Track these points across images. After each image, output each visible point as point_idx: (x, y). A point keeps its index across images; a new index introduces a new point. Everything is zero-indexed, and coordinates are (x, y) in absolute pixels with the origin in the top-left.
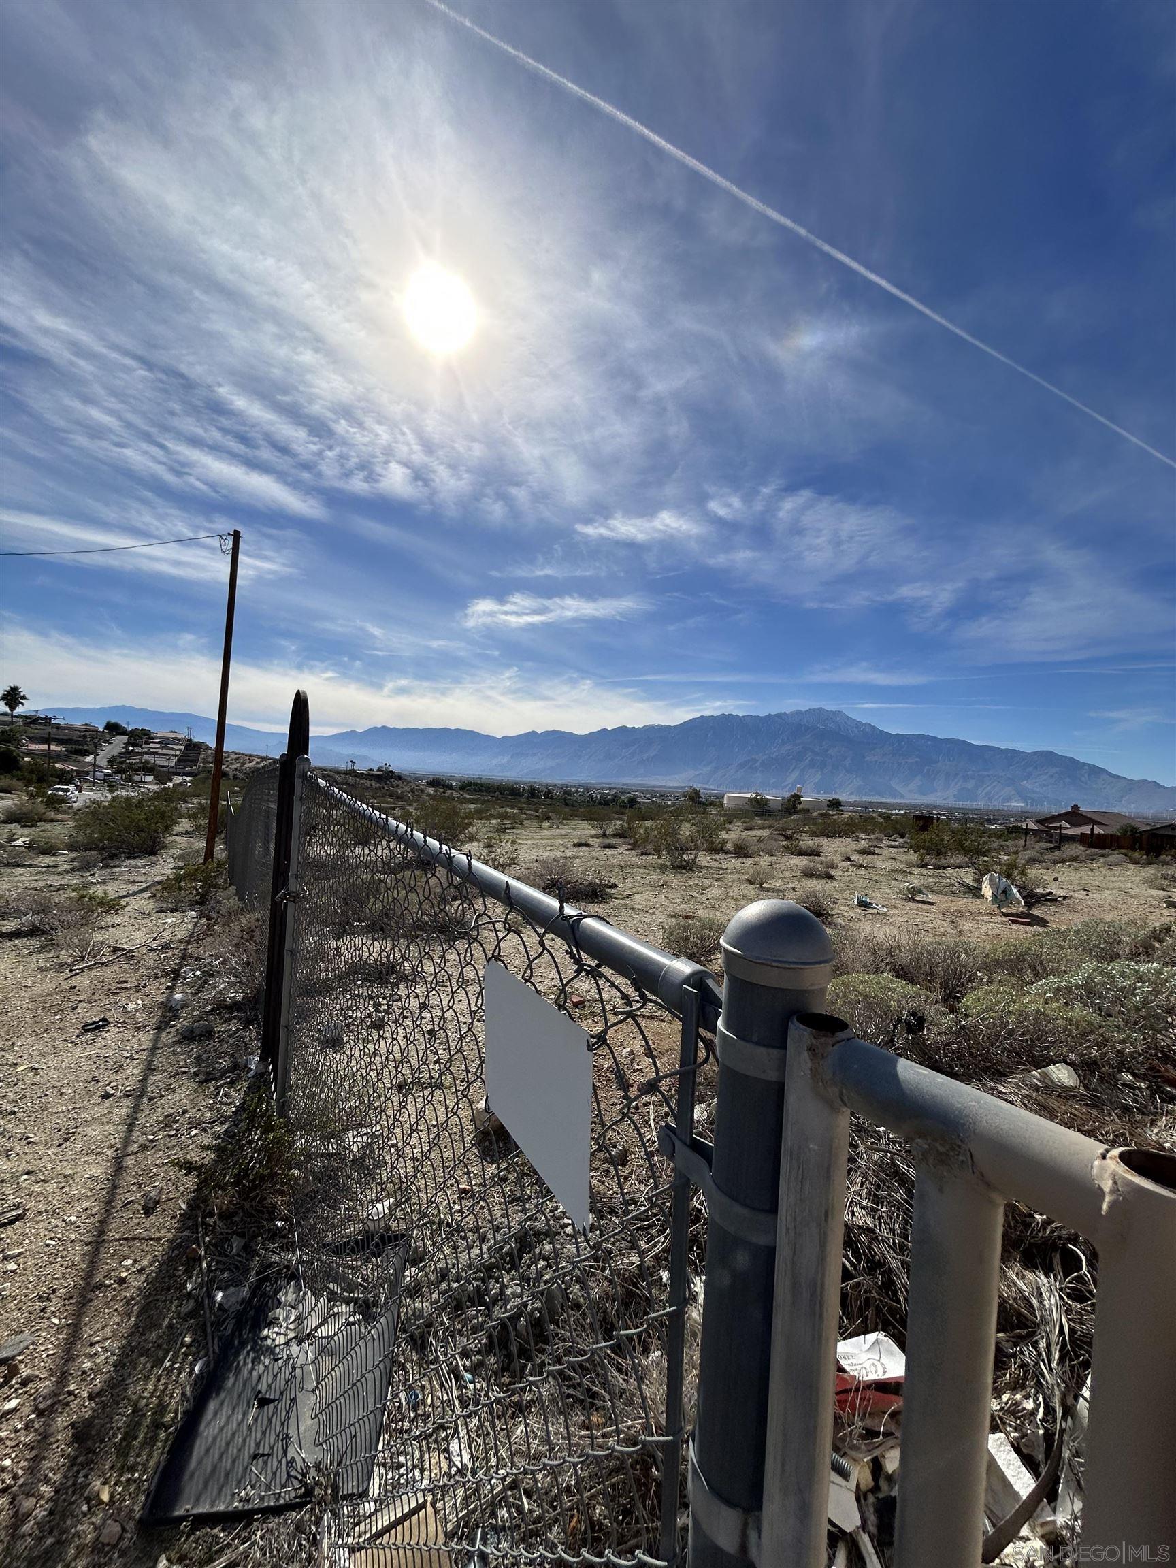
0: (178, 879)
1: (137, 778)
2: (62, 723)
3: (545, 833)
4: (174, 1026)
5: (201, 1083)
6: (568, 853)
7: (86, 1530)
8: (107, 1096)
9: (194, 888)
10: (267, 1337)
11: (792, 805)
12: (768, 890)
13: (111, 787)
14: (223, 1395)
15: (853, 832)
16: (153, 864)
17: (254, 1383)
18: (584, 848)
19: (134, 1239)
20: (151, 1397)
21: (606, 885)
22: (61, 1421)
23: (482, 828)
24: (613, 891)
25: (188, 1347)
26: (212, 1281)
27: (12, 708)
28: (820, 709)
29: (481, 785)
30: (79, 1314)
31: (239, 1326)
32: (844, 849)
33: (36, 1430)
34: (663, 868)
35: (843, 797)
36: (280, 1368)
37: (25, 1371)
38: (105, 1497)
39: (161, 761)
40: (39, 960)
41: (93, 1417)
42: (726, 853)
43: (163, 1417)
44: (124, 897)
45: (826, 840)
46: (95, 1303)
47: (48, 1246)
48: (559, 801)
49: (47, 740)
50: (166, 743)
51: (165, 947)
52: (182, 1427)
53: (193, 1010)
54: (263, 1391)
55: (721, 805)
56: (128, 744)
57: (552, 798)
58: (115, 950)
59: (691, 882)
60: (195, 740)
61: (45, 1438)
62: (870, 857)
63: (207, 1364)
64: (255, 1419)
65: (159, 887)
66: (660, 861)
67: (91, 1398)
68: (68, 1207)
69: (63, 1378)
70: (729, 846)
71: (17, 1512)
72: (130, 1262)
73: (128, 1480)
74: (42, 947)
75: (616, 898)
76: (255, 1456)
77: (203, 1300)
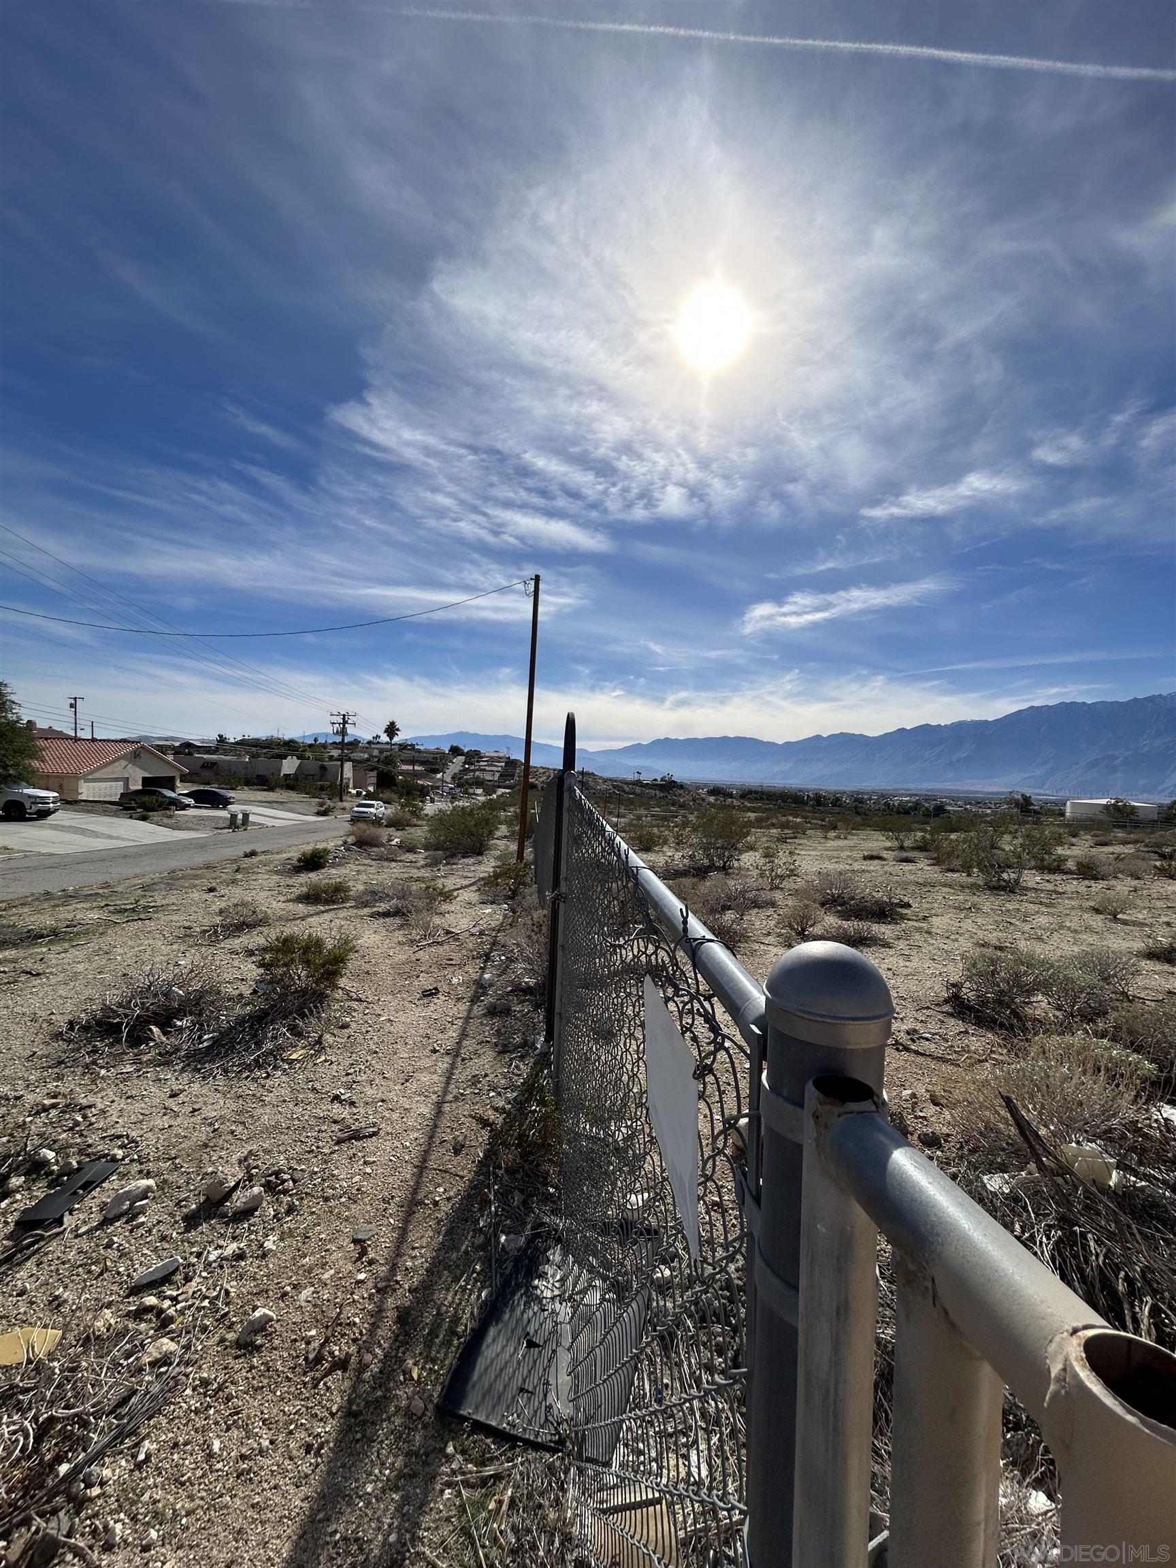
0: (496, 876)
1: (471, 791)
2: (422, 748)
3: (831, 844)
4: (483, 1001)
5: (500, 1053)
6: (856, 866)
7: (402, 1394)
8: (434, 1051)
9: (507, 884)
10: (537, 1287)
12: (1125, 923)
13: (454, 798)
14: (500, 1326)
16: (480, 863)
17: (524, 1324)
18: (876, 862)
19: (445, 1172)
20: (450, 1307)
21: (897, 904)
22: (390, 1302)
23: (759, 836)
24: (906, 911)
25: (478, 1274)
26: (497, 1224)
27: (391, 739)
29: (763, 793)
30: (406, 1221)
31: (516, 1269)
33: (375, 1303)
34: (974, 888)
36: (546, 1319)
37: (371, 1255)
38: (415, 1376)
39: (488, 777)
40: (399, 936)
41: (410, 1307)
42: (1066, 873)
43: (457, 1327)
44: (458, 889)
46: (417, 1215)
47: (391, 1161)
48: (849, 809)
49: (413, 762)
50: (492, 761)
51: (482, 933)
52: (469, 1341)
53: (496, 990)
54: (531, 1334)
55: (1062, 814)
56: (465, 763)
57: (840, 806)
58: (448, 932)
59: (1010, 906)
60: (513, 757)
61: (380, 1311)
63: (490, 1295)
64: (524, 1357)
65: (482, 883)
66: (970, 880)
67: (410, 1291)
68: (405, 1134)
69: (394, 1268)
70: (1071, 865)
71: (361, 1360)
72: (441, 1190)
73: (430, 1369)
74: (402, 926)
75: (909, 920)
76: (522, 1390)
77: (490, 1239)
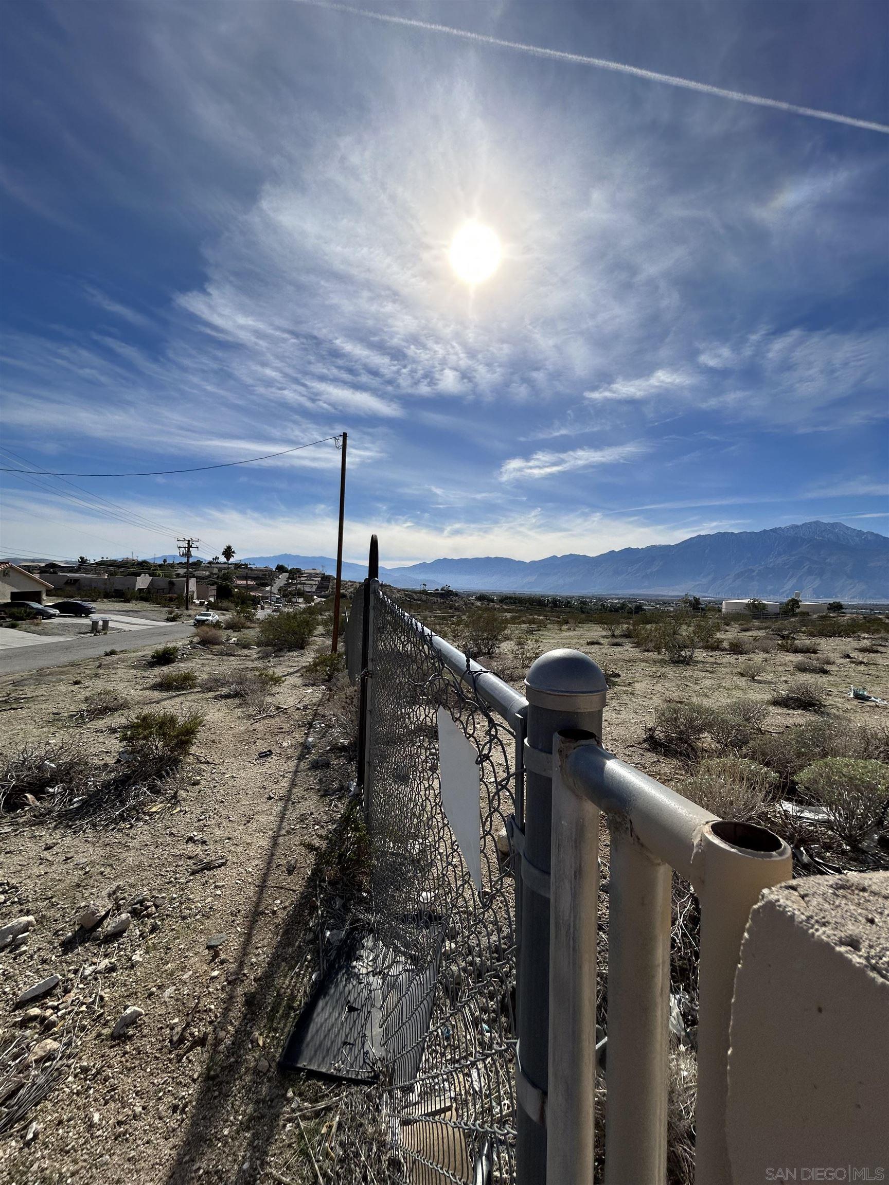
0: (316, 664)
1: (294, 600)
2: (253, 567)
3: (564, 634)
4: (308, 758)
5: (322, 796)
7: (250, 1058)
8: (270, 798)
9: (325, 671)
10: (355, 967)
11: (791, 608)
12: (759, 682)
14: (327, 998)
15: (854, 632)
16: (302, 655)
17: (346, 994)
18: (596, 646)
19: (281, 888)
20: (287, 988)
21: (610, 675)
22: (240, 990)
23: (513, 630)
24: (617, 680)
25: (309, 962)
26: (324, 923)
27: (228, 559)
28: (817, 523)
29: (516, 598)
30: (251, 928)
31: (338, 956)
32: (843, 647)
33: (227, 992)
34: (663, 662)
35: (844, 601)
36: (362, 989)
37: (223, 956)
38: (261, 1043)
39: (307, 589)
40: (238, 712)
41: (255, 993)
42: (722, 650)
43: (293, 1003)
44: (285, 676)
45: (824, 639)
46: (259, 923)
47: (237, 883)
48: (577, 609)
49: (246, 578)
50: (310, 576)
51: (305, 707)
52: (303, 1012)
53: (318, 749)
54: (352, 1002)
55: (720, 611)
56: (289, 578)
57: (570, 607)
58: (278, 708)
59: (686, 674)
60: (327, 574)
61: (231, 998)
62: (873, 655)
63: (318, 976)
64: (346, 1019)
65: (304, 670)
66: (660, 657)
67: (255, 980)
68: (248, 863)
69: (241, 965)
70: (726, 645)
71: (216, 1037)
72: (279, 902)
73: (273, 1037)
74: (240, 704)
75: (619, 685)
76: (345, 1043)
77: (318, 935)
